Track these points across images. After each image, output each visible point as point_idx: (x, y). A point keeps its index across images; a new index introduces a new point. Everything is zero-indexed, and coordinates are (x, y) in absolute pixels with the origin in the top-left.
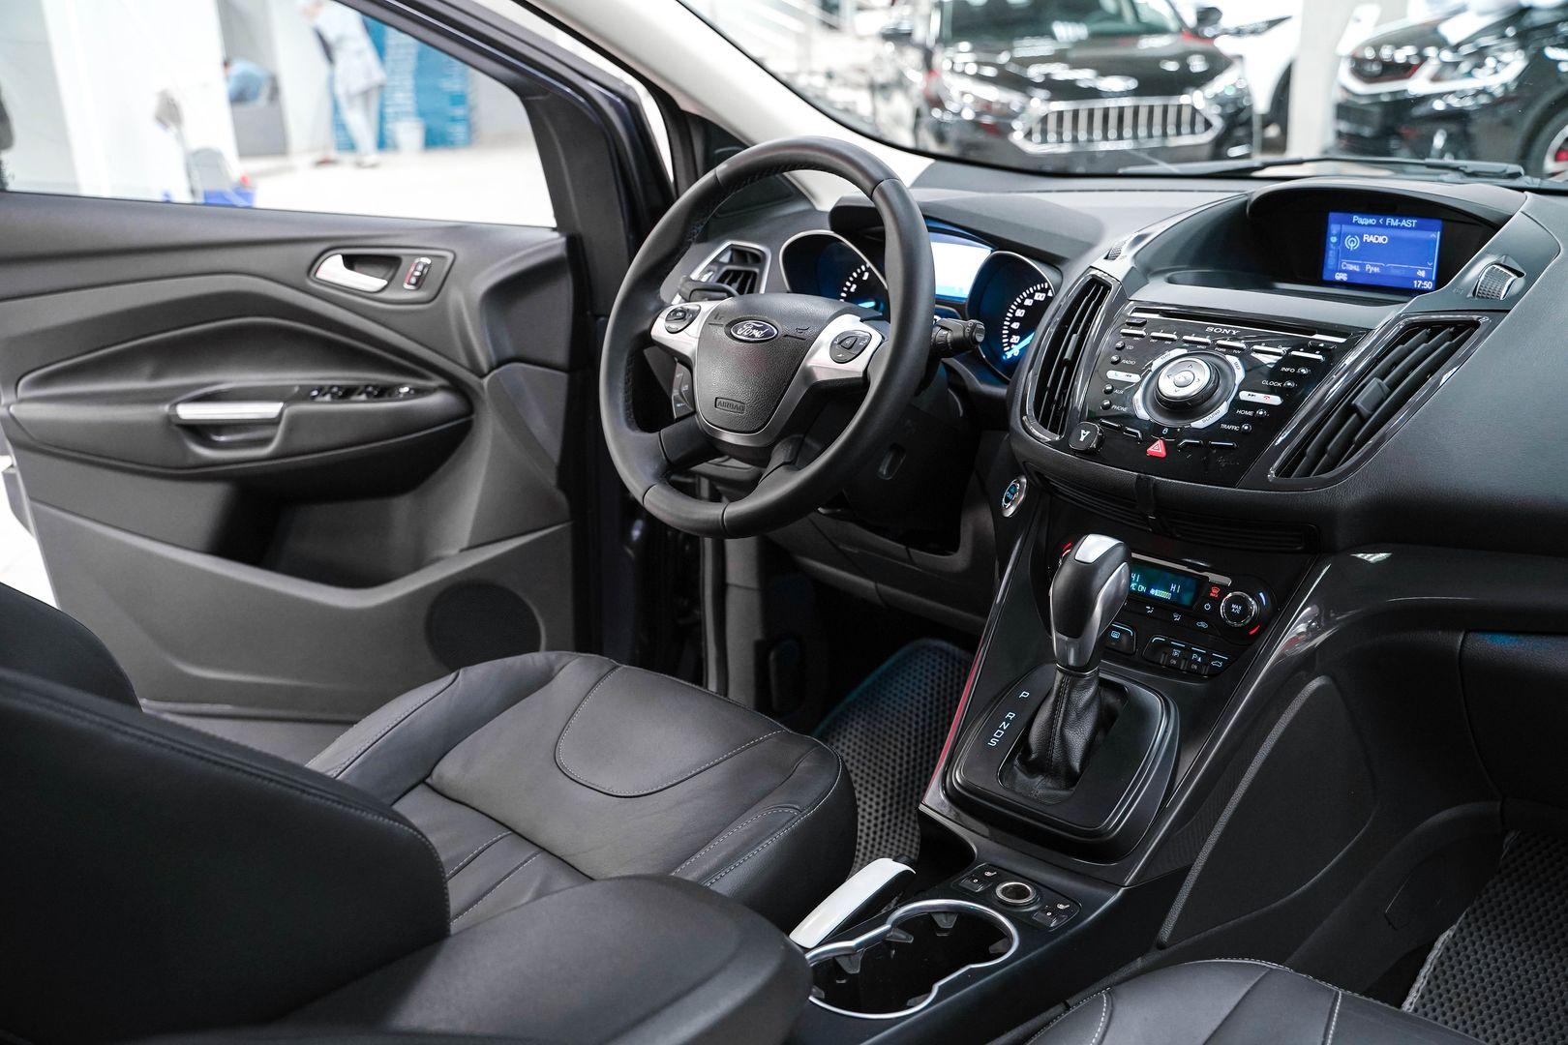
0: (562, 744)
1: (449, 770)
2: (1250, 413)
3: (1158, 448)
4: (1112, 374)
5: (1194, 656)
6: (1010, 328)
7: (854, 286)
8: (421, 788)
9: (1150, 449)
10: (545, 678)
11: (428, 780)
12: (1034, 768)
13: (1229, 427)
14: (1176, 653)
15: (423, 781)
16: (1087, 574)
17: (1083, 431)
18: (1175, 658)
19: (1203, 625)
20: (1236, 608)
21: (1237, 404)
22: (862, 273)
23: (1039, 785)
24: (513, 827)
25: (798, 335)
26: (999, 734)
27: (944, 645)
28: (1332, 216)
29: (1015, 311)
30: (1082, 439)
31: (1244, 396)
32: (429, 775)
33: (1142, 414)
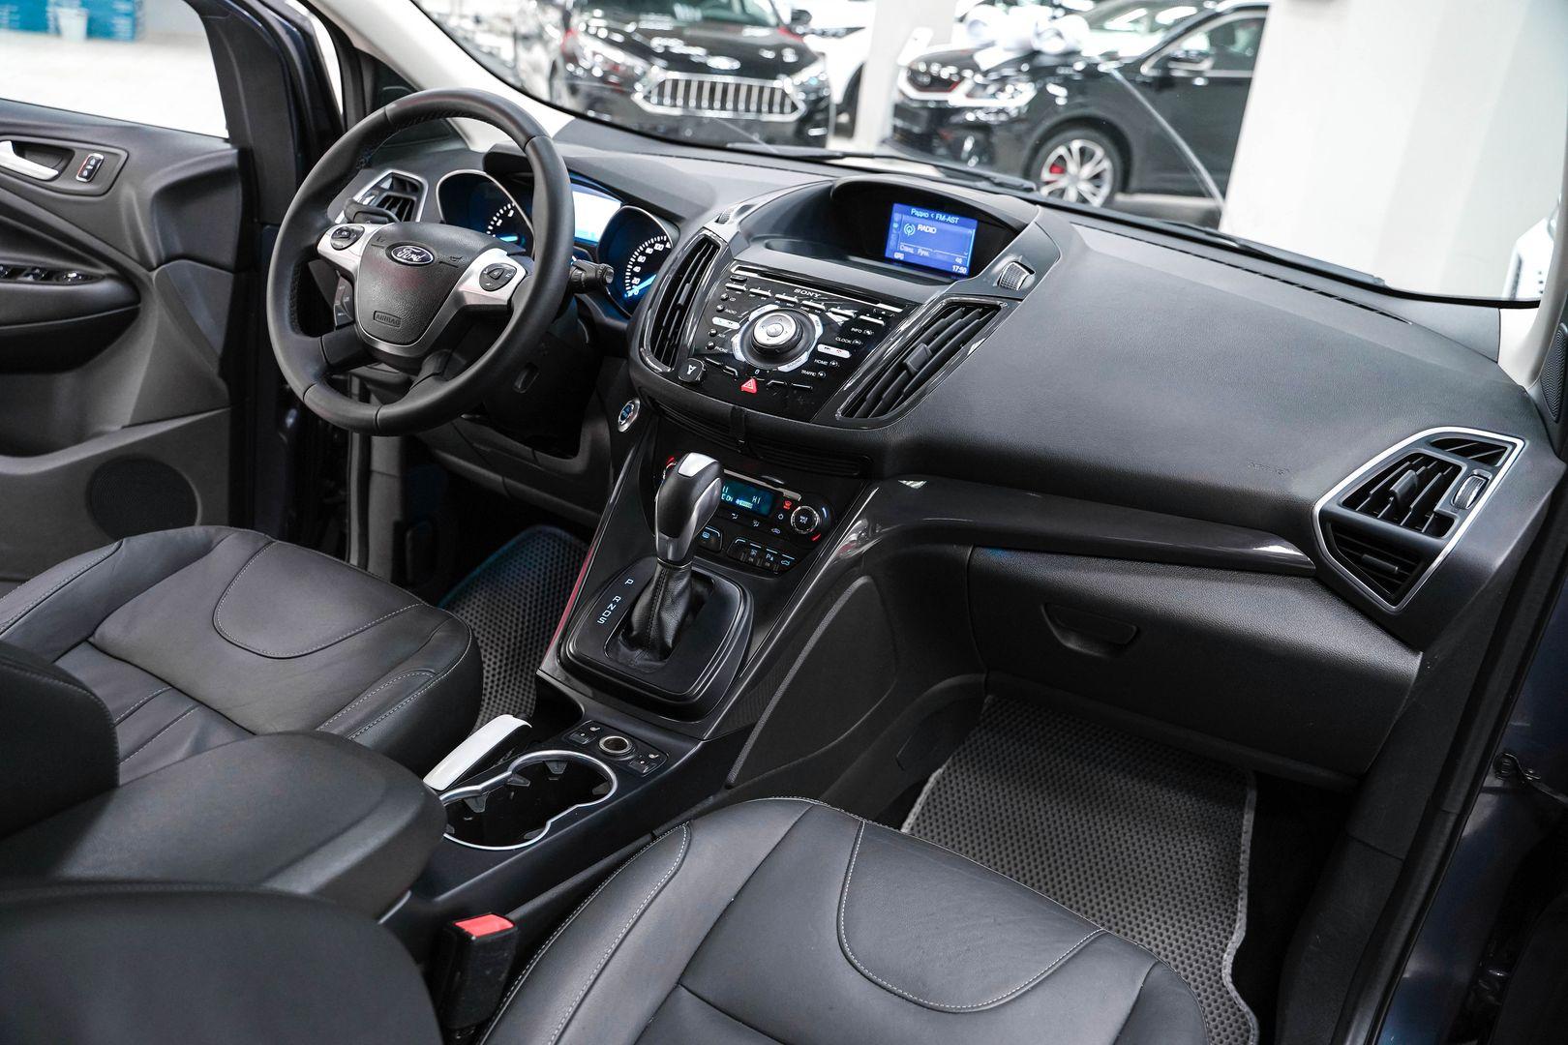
0: (219, 609)
1: (111, 630)
2: (825, 363)
3: (750, 386)
4: (716, 321)
5: (768, 556)
6: (632, 271)
7: (500, 221)
8: (83, 646)
9: (744, 386)
10: (205, 549)
11: (91, 639)
12: (634, 643)
13: (808, 373)
14: (754, 553)
15: (86, 640)
16: (687, 485)
17: (690, 366)
18: (753, 556)
19: (776, 531)
20: (804, 519)
21: (815, 354)
22: (508, 211)
23: (638, 657)
24: (172, 683)
25: (452, 262)
26: (607, 614)
27: (558, 531)
28: (896, 206)
29: (637, 257)
30: (689, 372)
31: (821, 348)
32: (92, 634)
33: (739, 356)
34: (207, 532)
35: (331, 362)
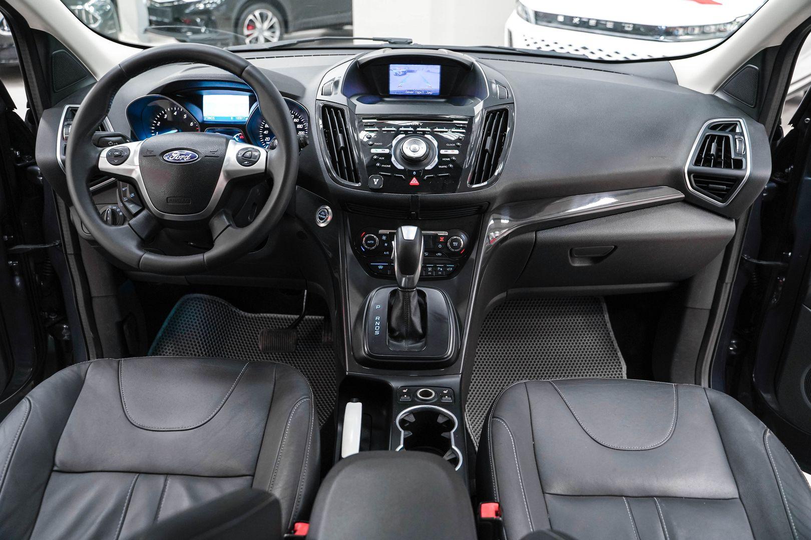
1: (62, 454)
2: (449, 159)
3: (414, 181)
4: (373, 151)
5: (439, 268)
6: (263, 134)
7: (159, 123)
8: (54, 475)
9: (412, 182)
11: (55, 468)
12: (399, 338)
13: (443, 167)
14: (430, 269)
15: (52, 471)
17: (374, 180)
18: (430, 271)
19: (439, 254)
20: (455, 244)
21: (441, 156)
22: (163, 115)
23: (405, 345)
24: (138, 471)
25: (213, 155)
26: (377, 328)
28: (391, 65)
29: (264, 125)
30: (376, 183)
31: (442, 152)
32: (54, 464)
33: (400, 167)
34: (73, 371)
35: (143, 236)
